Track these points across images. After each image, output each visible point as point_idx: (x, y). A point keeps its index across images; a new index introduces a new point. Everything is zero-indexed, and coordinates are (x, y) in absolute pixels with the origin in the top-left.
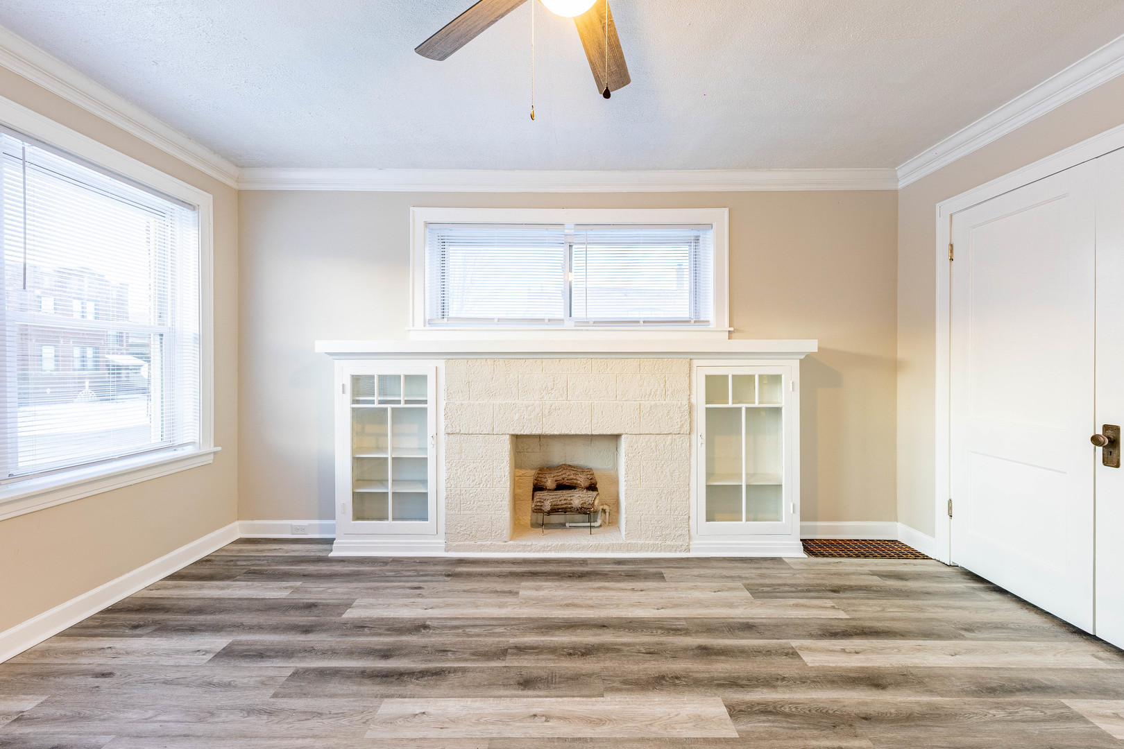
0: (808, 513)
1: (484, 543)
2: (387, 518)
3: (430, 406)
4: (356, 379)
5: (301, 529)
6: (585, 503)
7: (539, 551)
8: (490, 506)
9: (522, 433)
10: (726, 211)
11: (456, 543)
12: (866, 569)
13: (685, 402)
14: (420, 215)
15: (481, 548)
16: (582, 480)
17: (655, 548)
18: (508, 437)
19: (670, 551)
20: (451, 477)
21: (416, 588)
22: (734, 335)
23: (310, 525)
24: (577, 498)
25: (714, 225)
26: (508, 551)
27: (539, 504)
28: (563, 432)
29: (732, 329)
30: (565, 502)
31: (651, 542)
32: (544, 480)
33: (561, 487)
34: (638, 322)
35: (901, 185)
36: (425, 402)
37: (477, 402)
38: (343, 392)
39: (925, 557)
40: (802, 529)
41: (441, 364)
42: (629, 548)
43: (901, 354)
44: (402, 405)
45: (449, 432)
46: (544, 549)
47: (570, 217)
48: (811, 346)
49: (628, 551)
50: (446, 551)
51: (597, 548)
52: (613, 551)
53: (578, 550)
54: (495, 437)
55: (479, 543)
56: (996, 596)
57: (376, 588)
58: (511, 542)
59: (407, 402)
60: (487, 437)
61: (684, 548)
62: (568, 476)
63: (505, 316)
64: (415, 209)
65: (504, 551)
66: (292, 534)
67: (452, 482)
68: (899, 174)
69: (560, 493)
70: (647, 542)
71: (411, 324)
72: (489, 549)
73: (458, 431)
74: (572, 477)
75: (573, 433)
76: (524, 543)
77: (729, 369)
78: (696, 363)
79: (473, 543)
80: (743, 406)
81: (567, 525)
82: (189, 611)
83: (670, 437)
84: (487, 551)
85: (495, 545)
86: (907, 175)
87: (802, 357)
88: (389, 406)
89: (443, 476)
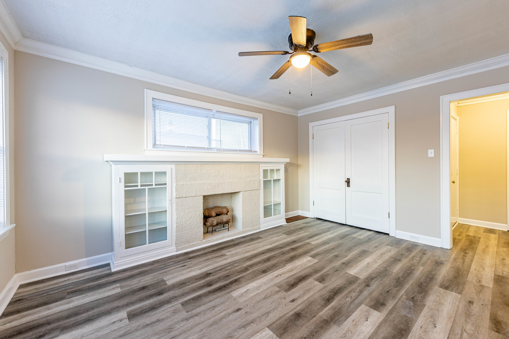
0: (287, 211)
1: (193, 244)
2: (146, 244)
3: (168, 186)
4: (127, 175)
5: (75, 266)
6: (228, 219)
7: (215, 241)
8: (195, 227)
9: (208, 194)
10: (262, 115)
11: (181, 247)
12: (301, 223)
13: (259, 179)
14: (149, 94)
15: (192, 246)
16: (225, 211)
17: (251, 230)
18: (202, 197)
19: (255, 230)
20: (178, 217)
21: (183, 266)
22: (264, 156)
23: (80, 262)
24: (224, 218)
25: (259, 119)
26: (203, 245)
27: (211, 223)
28: (222, 193)
29: (264, 154)
30: (220, 220)
31: (250, 229)
32: (211, 213)
33: (218, 215)
34: (237, 150)
35: (299, 115)
36: (166, 184)
37: (190, 183)
38: (120, 182)
39: (307, 218)
40: (286, 216)
41: (173, 166)
42: (243, 232)
43: (299, 163)
44: (154, 186)
45: (178, 197)
46: (216, 240)
47: (215, 107)
48: (288, 160)
49: (244, 233)
50: (177, 251)
51: (234, 235)
52: (239, 235)
53: (228, 237)
54: (197, 197)
55: (191, 244)
56: (326, 222)
57: (165, 272)
58: (204, 240)
59: (156, 185)
60: (194, 198)
61: (259, 228)
62: (218, 210)
63: (189, 146)
64: (147, 90)
65: (202, 245)
66: (66, 271)
67: (179, 220)
68: (299, 112)
69: (217, 217)
70: (249, 229)
71: (146, 147)
72: (195, 246)
73: (182, 196)
74: (221, 210)
75: (226, 192)
76: (209, 239)
77: (269, 167)
78: (261, 165)
79: (188, 245)
80: (272, 179)
81: (217, 230)
82: (68, 317)
83: (254, 191)
84: (195, 247)
85: (198, 243)
86: (301, 113)
87: (285, 163)
88: (147, 188)
89: (175, 217)
